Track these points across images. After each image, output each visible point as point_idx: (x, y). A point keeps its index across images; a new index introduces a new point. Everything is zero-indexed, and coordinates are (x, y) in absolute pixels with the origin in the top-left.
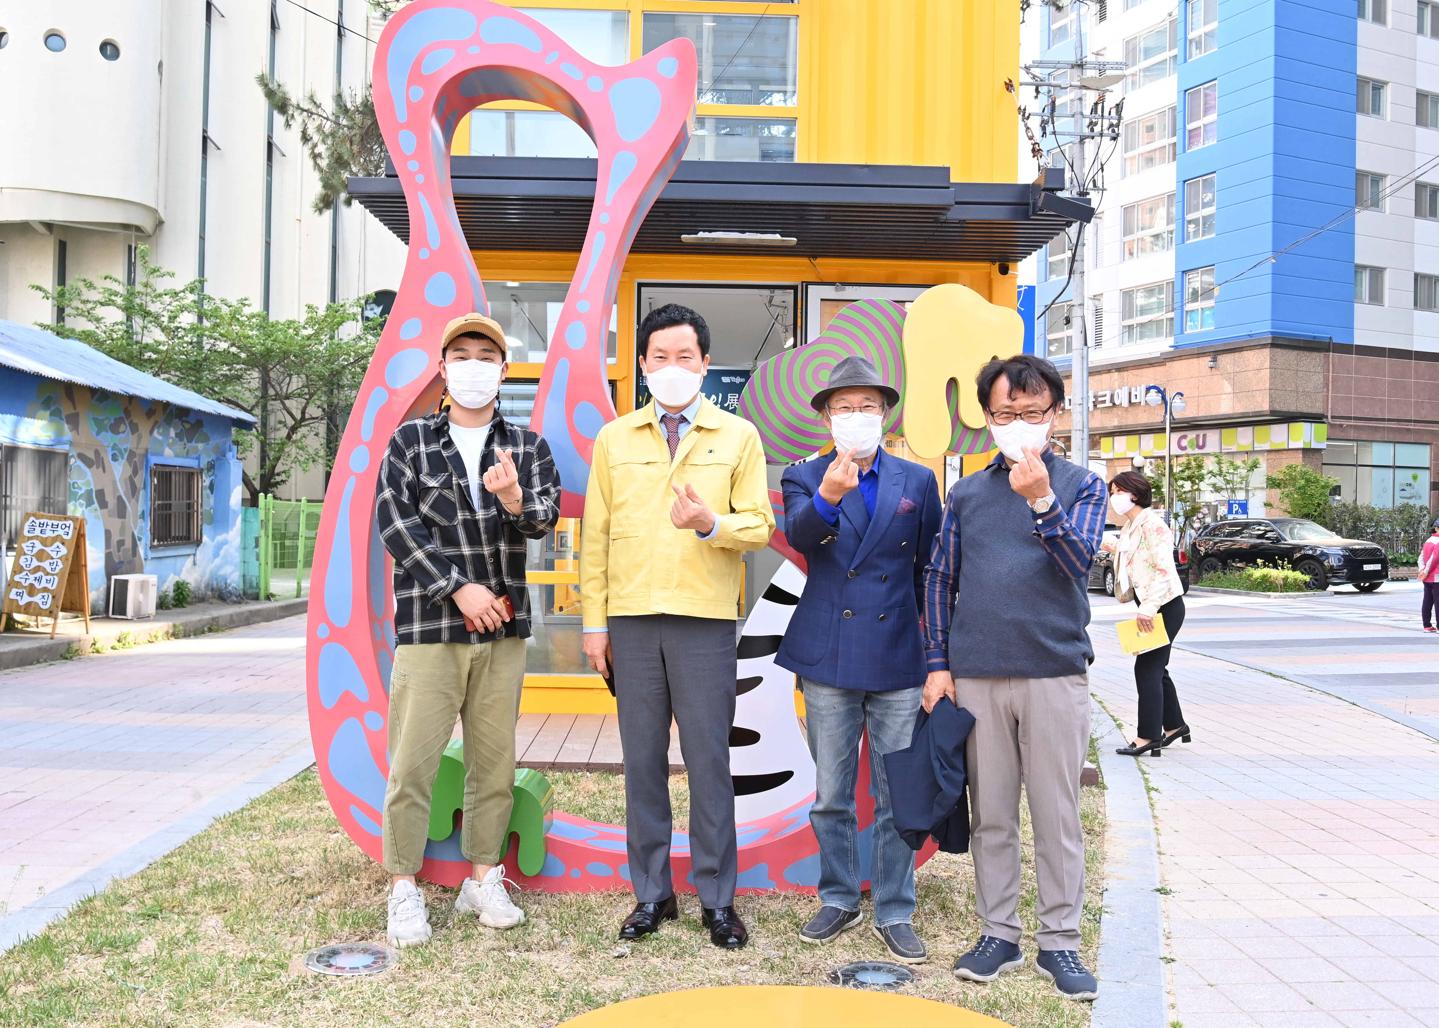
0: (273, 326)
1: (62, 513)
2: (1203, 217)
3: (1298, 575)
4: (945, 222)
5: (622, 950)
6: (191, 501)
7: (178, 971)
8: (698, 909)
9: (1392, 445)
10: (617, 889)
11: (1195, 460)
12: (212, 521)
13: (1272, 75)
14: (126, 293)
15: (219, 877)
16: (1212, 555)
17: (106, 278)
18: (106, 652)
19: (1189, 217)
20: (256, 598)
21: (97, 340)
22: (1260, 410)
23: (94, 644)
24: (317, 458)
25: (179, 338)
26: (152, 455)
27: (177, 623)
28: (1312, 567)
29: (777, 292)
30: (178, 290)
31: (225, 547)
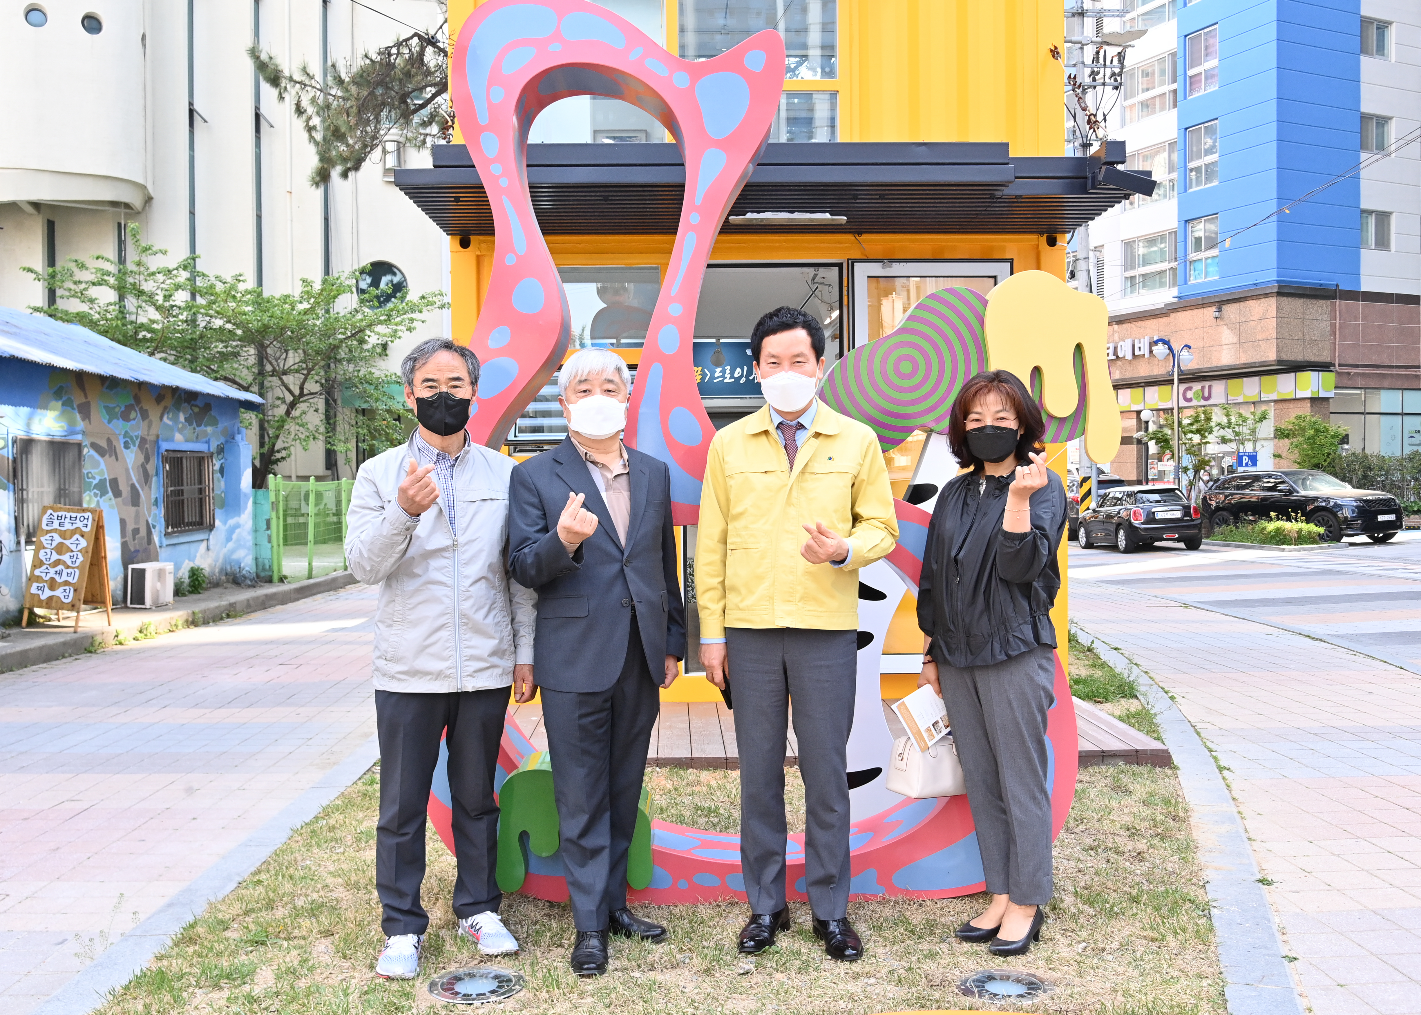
0: (268, 302)
1: (77, 504)
2: (1206, 165)
3: (1312, 527)
4: (1000, 198)
5: (747, 967)
6: (203, 486)
7: (304, 1005)
8: (809, 918)
9: (1400, 391)
10: (724, 900)
11: (1204, 413)
12: (223, 504)
13: (1275, 18)
14: (117, 272)
15: (315, 896)
16: (1223, 509)
17: (97, 258)
18: (129, 643)
19: (1191, 165)
20: (269, 580)
21: (91, 321)
22: (1267, 359)
23: (117, 636)
24: (317, 435)
25: (174, 316)
26: (163, 441)
27: (197, 610)
28: (1326, 518)
29: (821, 269)
30: (171, 268)
31: (238, 531)
